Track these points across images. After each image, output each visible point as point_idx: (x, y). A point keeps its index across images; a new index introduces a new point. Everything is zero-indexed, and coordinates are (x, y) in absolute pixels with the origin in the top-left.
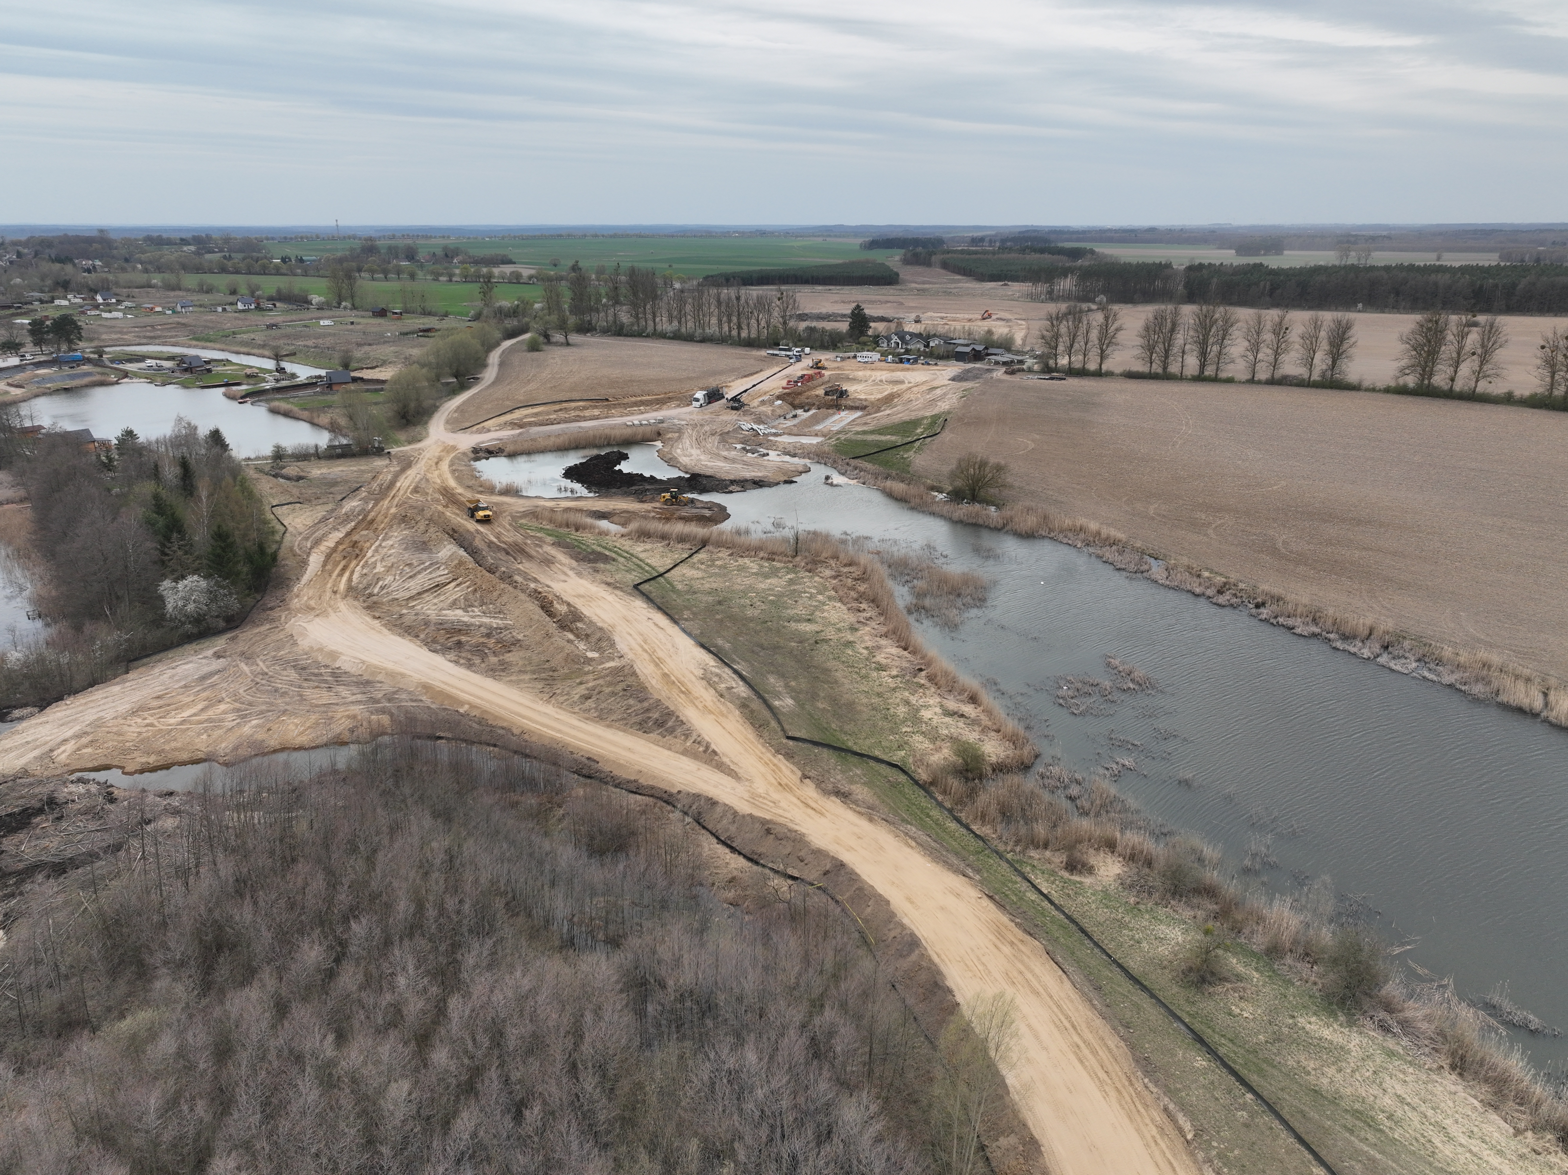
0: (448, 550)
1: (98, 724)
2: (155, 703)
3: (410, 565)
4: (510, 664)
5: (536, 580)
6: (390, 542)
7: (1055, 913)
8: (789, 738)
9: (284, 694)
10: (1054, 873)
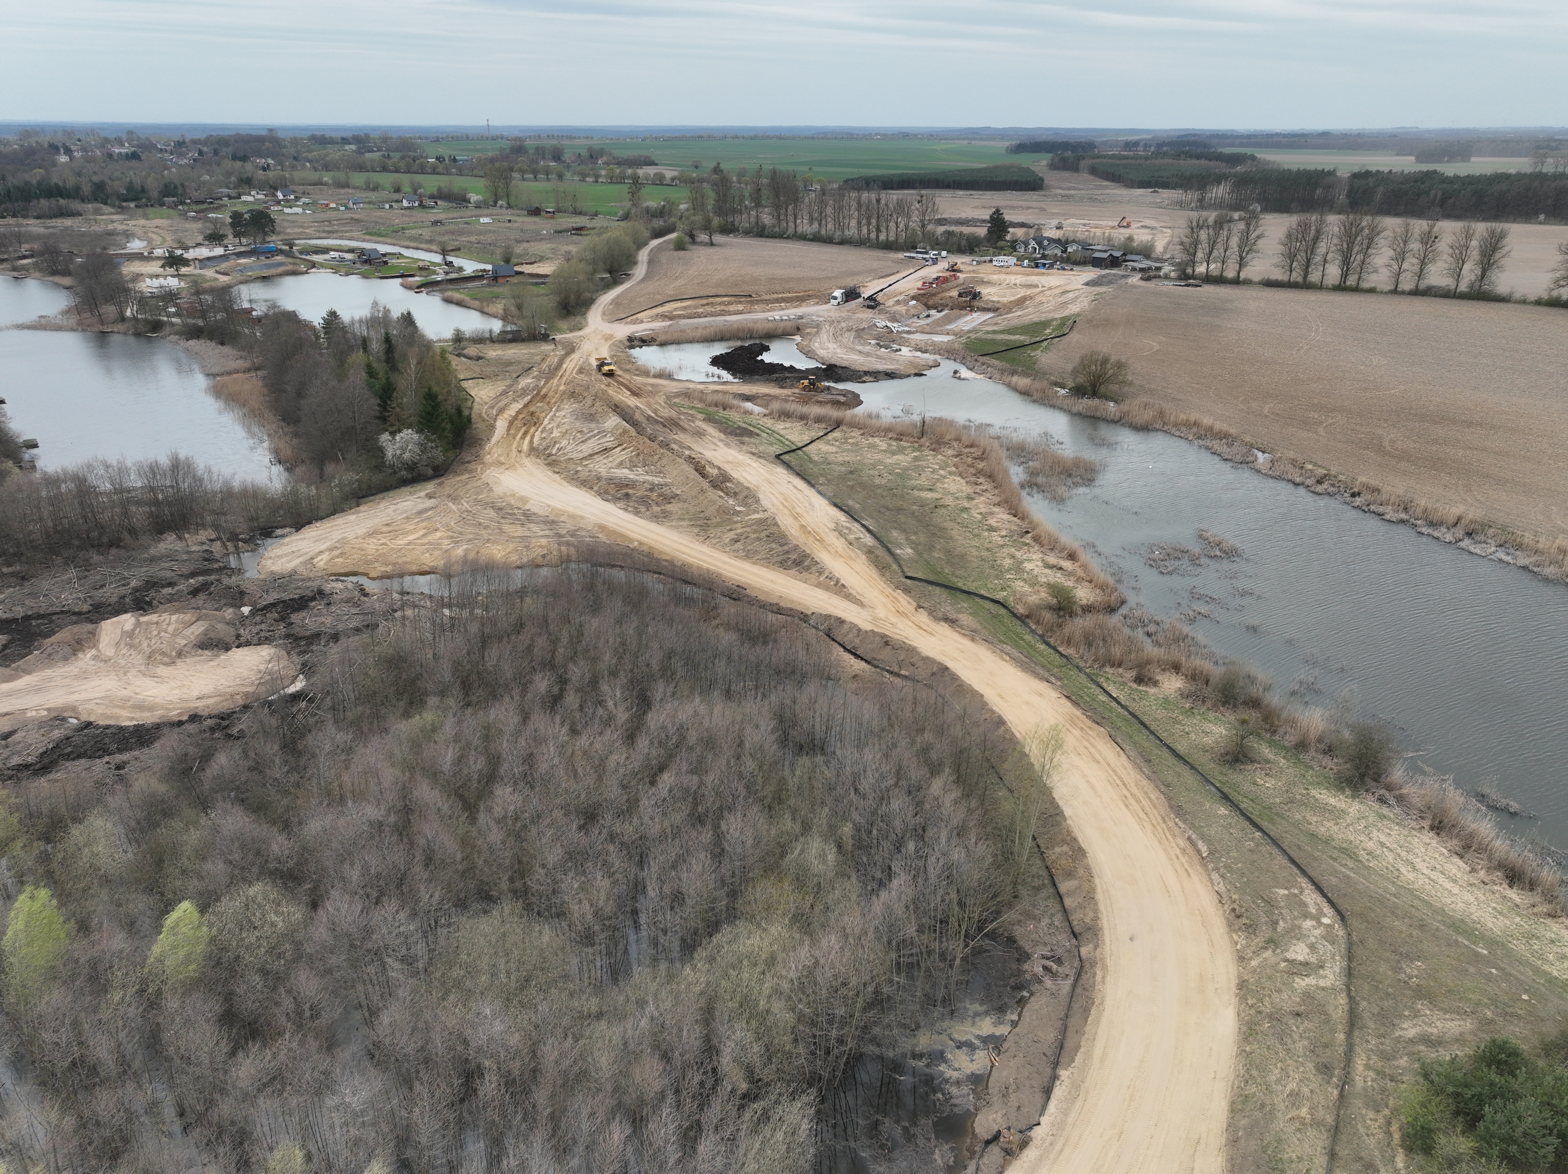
0: (613, 421)
1: (344, 541)
2: (385, 529)
3: (581, 432)
4: (670, 513)
5: (690, 448)
6: (562, 413)
8: (907, 577)
9: (486, 527)
10: (1124, 684)
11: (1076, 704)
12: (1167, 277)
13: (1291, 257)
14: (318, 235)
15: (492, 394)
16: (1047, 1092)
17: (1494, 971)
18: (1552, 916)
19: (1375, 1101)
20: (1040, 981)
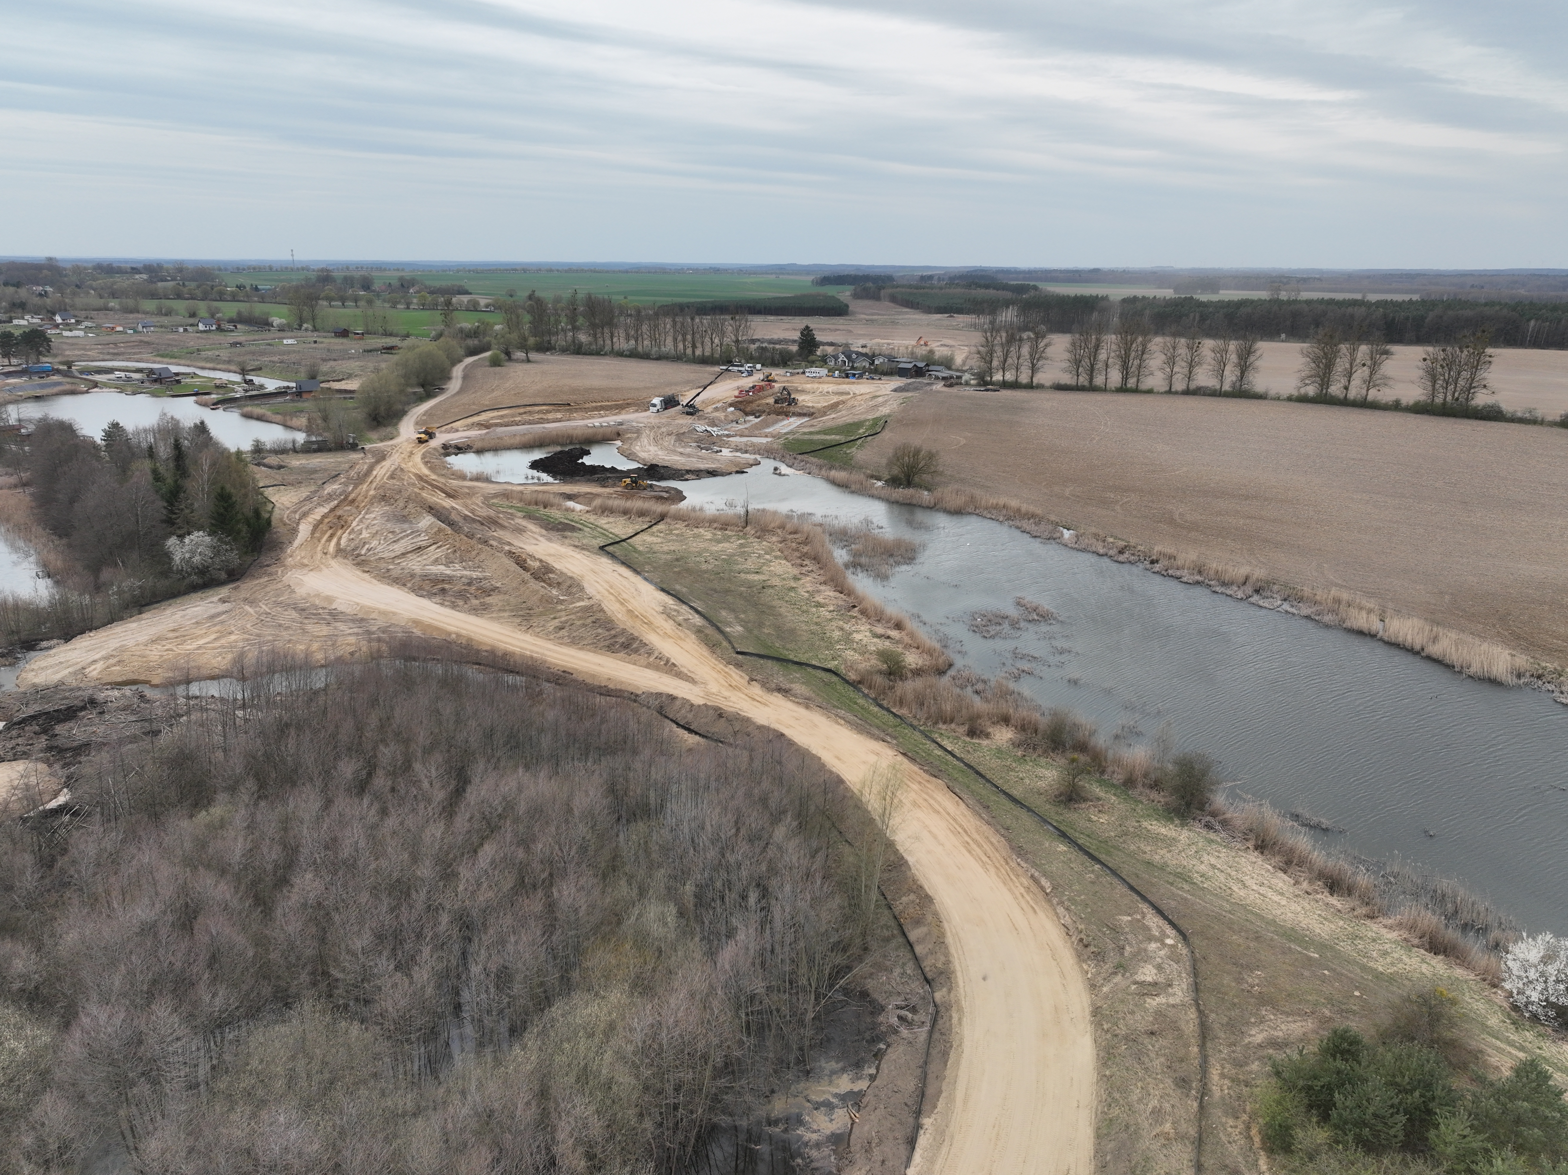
0: (427, 521)
1: (122, 649)
2: (171, 635)
3: (393, 532)
4: (491, 605)
5: (509, 544)
6: (373, 516)
7: (956, 762)
8: (738, 653)
9: (287, 628)
10: (958, 738)
11: (912, 760)
12: (967, 384)
13: (1077, 363)
14: (101, 357)
15: (295, 500)
16: (911, 1143)
17: (1326, 972)
18: (1371, 917)
19: (1233, 1109)
20: (896, 1032)
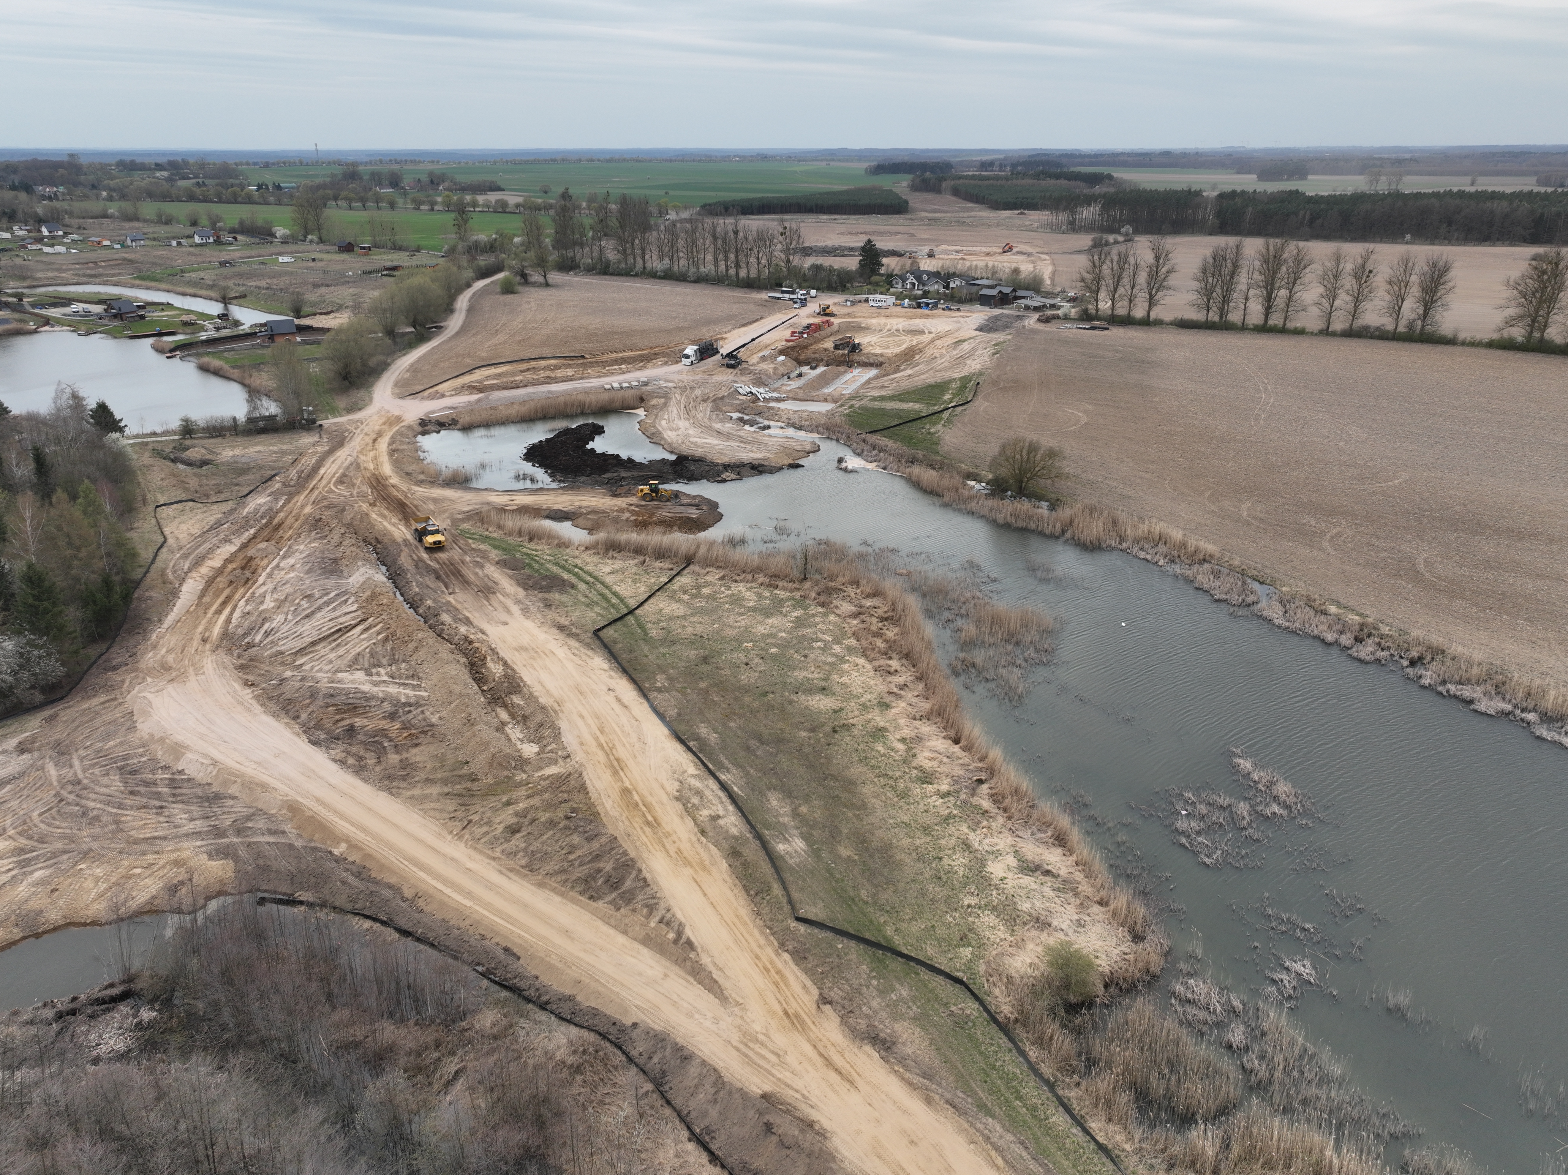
0: (361, 575)
3: (309, 597)
4: (414, 767)
5: (468, 622)
6: (292, 561)
8: (798, 919)
9: (94, 820)
12: (1066, 318)
13: (1207, 293)
15: (196, 531)
